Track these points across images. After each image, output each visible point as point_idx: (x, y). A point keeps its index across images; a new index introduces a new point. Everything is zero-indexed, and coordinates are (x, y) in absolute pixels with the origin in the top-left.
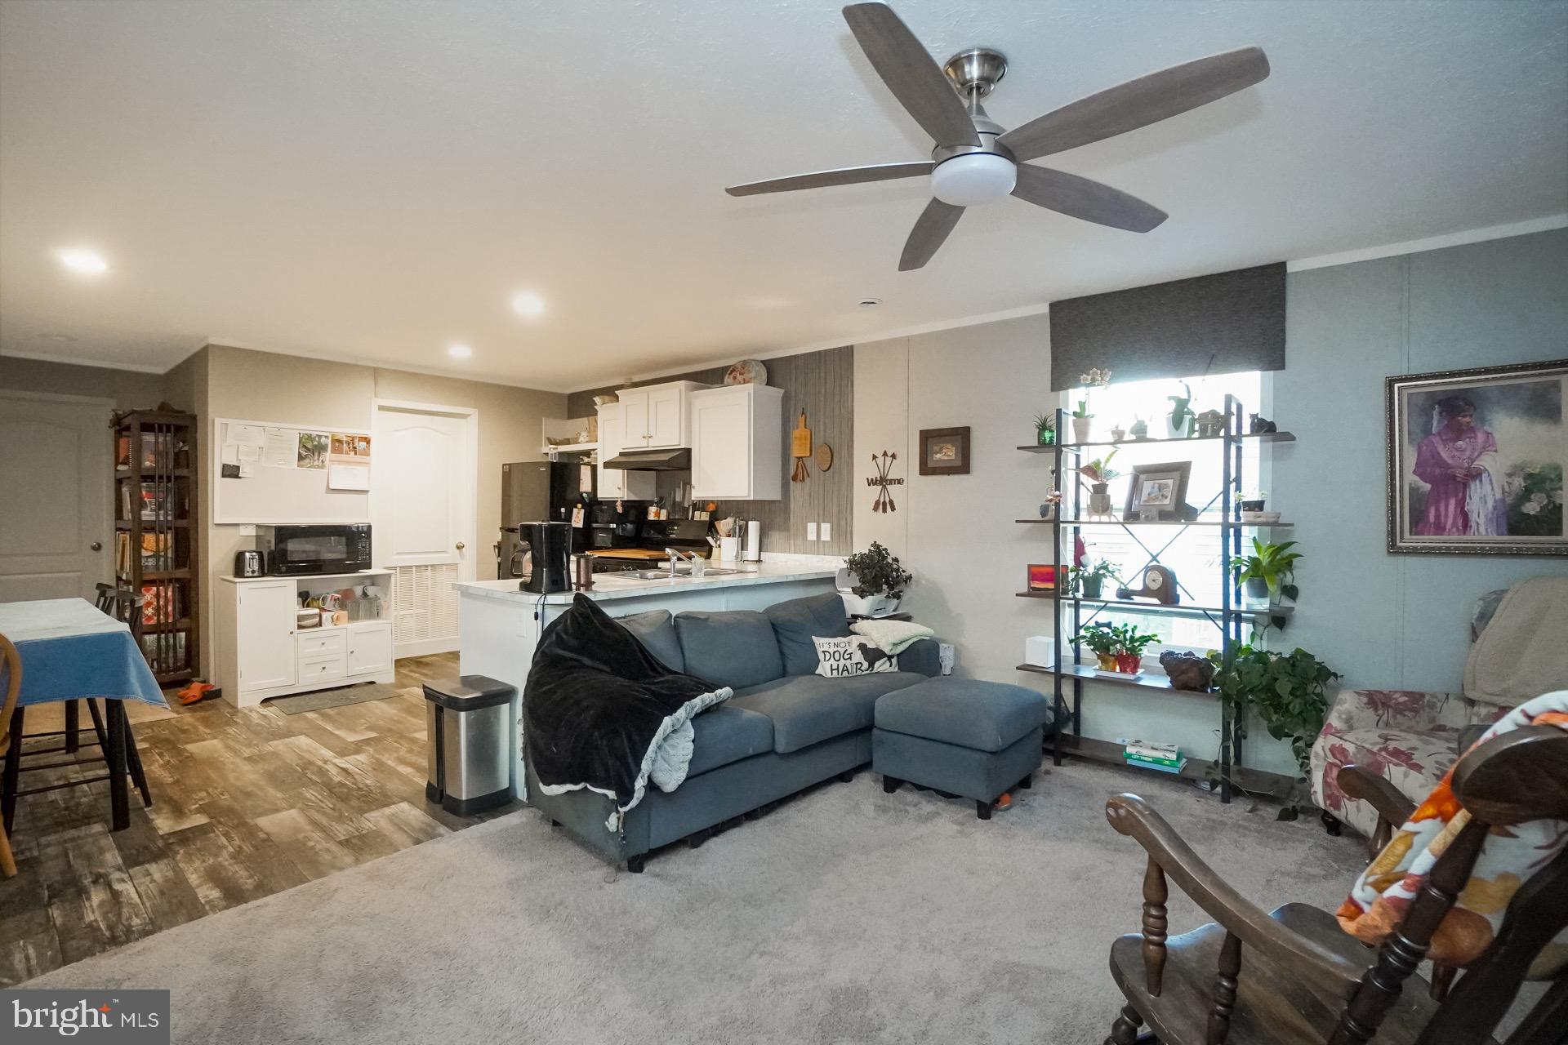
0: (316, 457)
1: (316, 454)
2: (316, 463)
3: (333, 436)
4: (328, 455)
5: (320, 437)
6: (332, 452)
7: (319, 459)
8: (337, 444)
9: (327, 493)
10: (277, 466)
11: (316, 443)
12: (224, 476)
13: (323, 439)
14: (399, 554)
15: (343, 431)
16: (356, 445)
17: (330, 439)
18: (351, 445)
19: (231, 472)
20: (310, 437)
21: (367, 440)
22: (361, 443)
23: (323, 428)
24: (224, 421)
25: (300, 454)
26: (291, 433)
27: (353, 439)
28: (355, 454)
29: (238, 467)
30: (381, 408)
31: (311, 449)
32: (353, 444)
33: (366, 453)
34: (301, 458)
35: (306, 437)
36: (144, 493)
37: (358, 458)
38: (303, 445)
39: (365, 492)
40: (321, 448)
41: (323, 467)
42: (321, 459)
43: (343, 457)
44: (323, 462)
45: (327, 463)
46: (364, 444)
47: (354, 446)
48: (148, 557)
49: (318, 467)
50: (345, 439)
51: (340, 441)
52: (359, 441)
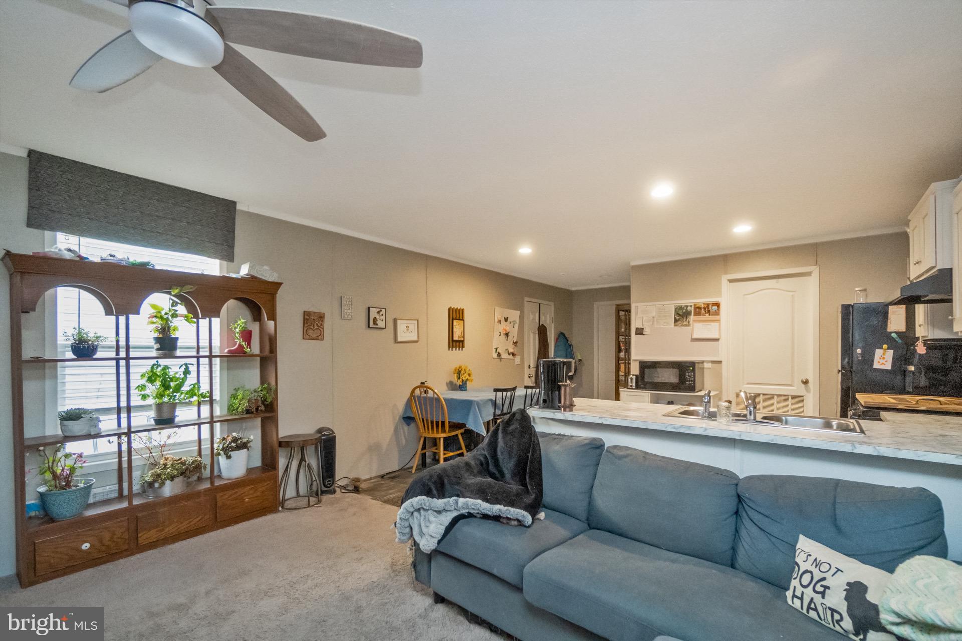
0: (684, 320)
1: (685, 318)
2: (685, 323)
3: (695, 305)
4: (692, 318)
5: (687, 306)
6: (694, 316)
7: (686, 321)
8: (697, 310)
9: (691, 341)
10: (663, 327)
11: (684, 311)
12: (636, 334)
13: (689, 308)
14: (748, 383)
15: (701, 301)
16: (710, 308)
17: (693, 307)
18: (707, 309)
19: (640, 332)
20: (681, 308)
21: (718, 305)
22: (714, 307)
23: (689, 301)
24: (637, 304)
25: (675, 318)
26: (670, 307)
27: (708, 305)
28: (709, 315)
29: (643, 329)
30: (731, 281)
31: (682, 315)
32: (708, 308)
33: (717, 313)
34: (676, 321)
35: (679, 308)
36: (621, 344)
37: (712, 318)
38: (677, 313)
39: (717, 340)
40: (688, 314)
41: (689, 325)
42: (687, 320)
43: (701, 318)
44: (689, 322)
45: (691, 322)
46: (715, 308)
47: (710, 310)
48: (622, 376)
49: (686, 325)
50: (703, 306)
51: (700, 308)
52: (712, 306)
